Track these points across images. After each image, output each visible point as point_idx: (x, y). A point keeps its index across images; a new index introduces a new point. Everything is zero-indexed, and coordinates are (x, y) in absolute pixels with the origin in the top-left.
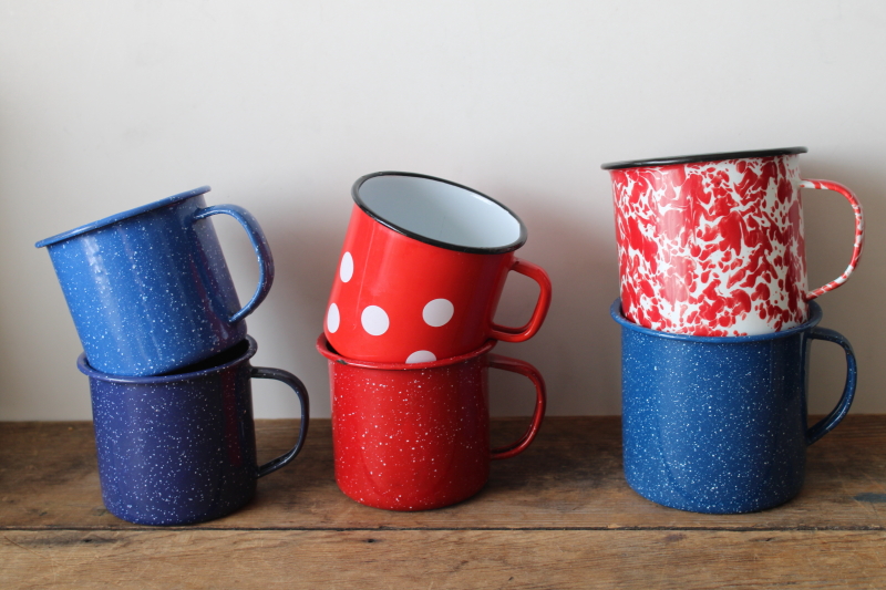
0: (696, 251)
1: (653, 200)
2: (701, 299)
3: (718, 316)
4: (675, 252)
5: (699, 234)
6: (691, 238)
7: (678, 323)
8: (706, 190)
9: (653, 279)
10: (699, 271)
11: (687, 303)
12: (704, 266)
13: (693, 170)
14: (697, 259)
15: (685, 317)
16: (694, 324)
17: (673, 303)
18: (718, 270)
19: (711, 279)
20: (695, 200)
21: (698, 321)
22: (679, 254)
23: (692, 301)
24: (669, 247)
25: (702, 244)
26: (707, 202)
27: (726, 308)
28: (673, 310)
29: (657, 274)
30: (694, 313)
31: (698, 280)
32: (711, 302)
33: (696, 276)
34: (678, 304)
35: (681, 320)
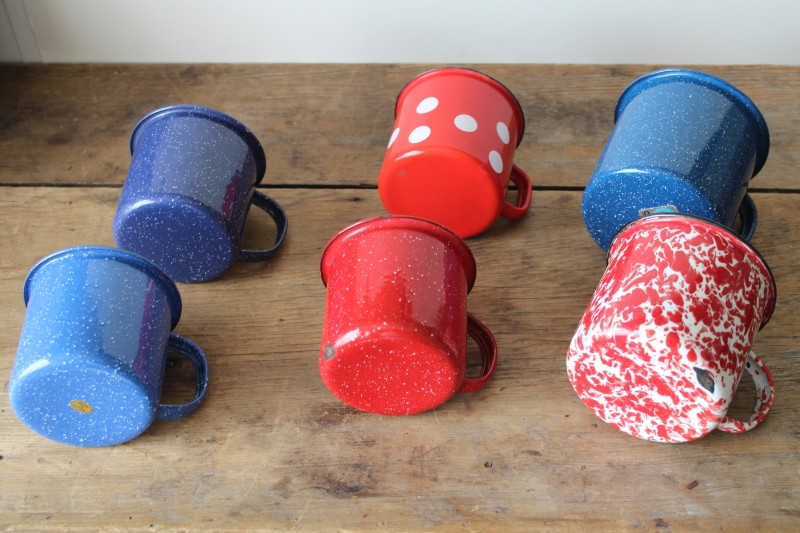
0: (729, 305)
1: (713, 253)
2: (718, 334)
3: (722, 356)
4: (715, 292)
5: (736, 298)
6: (730, 295)
7: (695, 335)
8: (750, 280)
9: (688, 296)
10: (725, 317)
11: (708, 328)
12: (730, 318)
13: (749, 261)
14: (727, 310)
15: (703, 335)
16: (706, 345)
17: (698, 320)
18: (734, 328)
19: (729, 330)
20: (742, 277)
21: (709, 345)
22: (717, 296)
23: (712, 330)
24: (713, 287)
25: (734, 306)
26: (748, 286)
27: (727, 356)
28: (696, 324)
29: (693, 295)
30: (709, 339)
31: (722, 323)
32: (723, 343)
33: (722, 319)
34: (701, 323)
35: (699, 335)
